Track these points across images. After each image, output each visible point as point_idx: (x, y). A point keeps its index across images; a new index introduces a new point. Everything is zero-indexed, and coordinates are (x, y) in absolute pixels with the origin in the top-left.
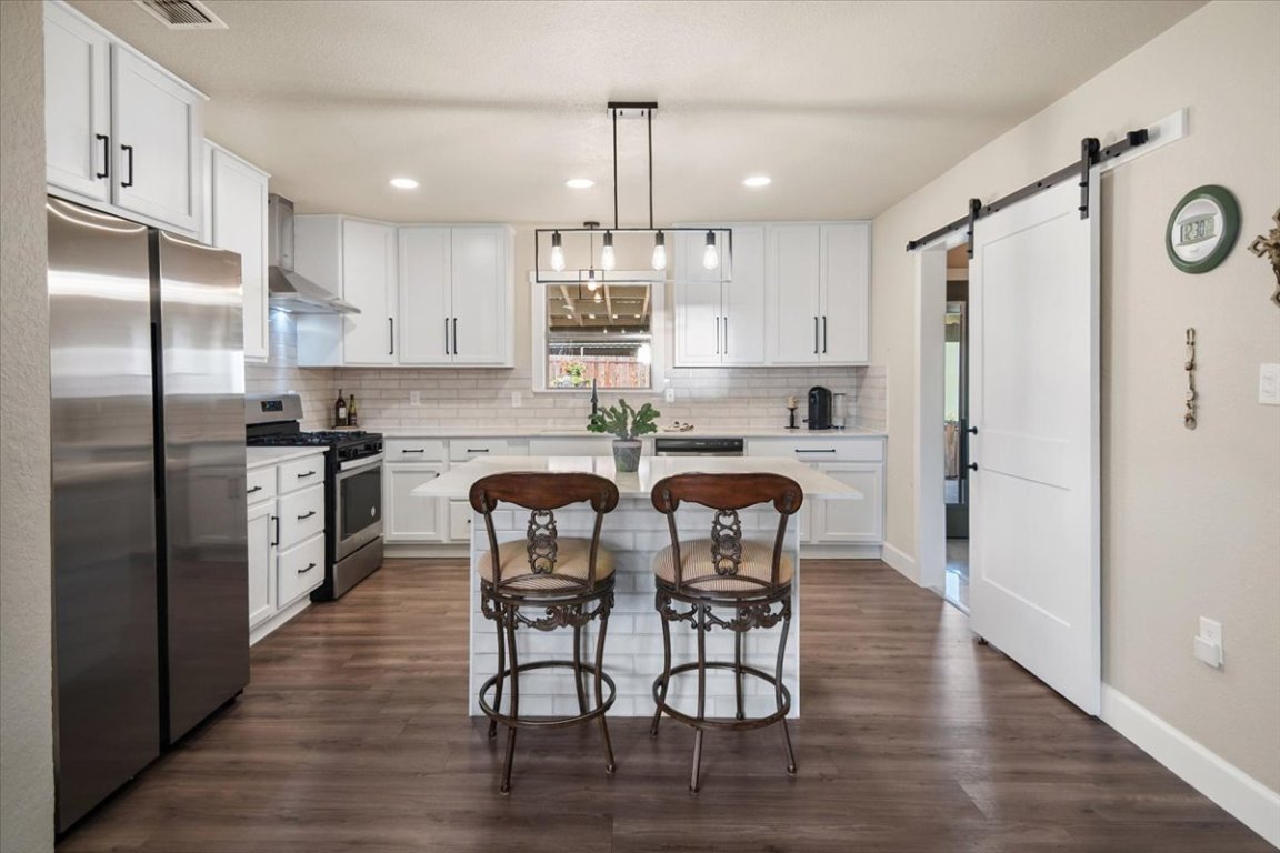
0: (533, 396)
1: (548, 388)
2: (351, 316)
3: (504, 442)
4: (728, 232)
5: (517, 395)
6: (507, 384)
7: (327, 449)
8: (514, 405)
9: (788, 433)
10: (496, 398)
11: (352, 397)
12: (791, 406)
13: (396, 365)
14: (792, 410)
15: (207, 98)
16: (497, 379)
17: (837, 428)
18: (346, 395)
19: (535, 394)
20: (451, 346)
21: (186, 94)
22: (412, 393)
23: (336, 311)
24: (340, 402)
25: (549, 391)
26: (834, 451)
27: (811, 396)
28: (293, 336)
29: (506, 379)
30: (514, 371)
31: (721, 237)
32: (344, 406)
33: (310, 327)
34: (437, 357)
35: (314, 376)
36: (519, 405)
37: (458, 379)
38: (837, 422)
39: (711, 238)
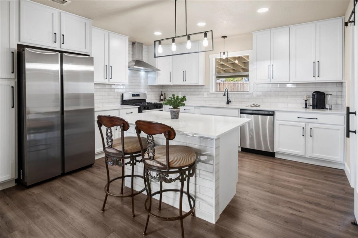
0: (210, 94)
1: (215, 91)
2: (159, 72)
3: (194, 108)
4: (211, 32)
5: (205, 93)
6: (203, 90)
7: (139, 107)
8: (205, 97)
9: (304, 110)
10: (200, 94)
11: (165, 93)
12: (306, 99)
13: (172, 85)
14: (306, 101)
15: (92, 20)
16: (200, 88)
17: (327, 109)
18: (163, 93)
19: (211, 93)
20: (185, 79)
21: (84, 20)
22: (179, 92)
23: (155, 70)
24: (162, 95)
25: (216, 92)
26: (317, 119)
27: (313, 95)
28: (147, 77)
29: (203, 88)
30: (205, 86)
31: (209, 34)
32: (163, 96)
33: (151, 75)
34: (181, 82)
35: (154, 88)
36: (206, 96)
37: (190, 89)
38: (327, 106)
39: (206, 35)
